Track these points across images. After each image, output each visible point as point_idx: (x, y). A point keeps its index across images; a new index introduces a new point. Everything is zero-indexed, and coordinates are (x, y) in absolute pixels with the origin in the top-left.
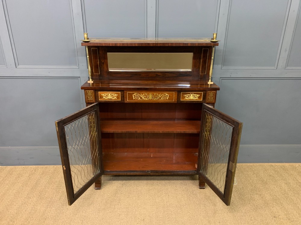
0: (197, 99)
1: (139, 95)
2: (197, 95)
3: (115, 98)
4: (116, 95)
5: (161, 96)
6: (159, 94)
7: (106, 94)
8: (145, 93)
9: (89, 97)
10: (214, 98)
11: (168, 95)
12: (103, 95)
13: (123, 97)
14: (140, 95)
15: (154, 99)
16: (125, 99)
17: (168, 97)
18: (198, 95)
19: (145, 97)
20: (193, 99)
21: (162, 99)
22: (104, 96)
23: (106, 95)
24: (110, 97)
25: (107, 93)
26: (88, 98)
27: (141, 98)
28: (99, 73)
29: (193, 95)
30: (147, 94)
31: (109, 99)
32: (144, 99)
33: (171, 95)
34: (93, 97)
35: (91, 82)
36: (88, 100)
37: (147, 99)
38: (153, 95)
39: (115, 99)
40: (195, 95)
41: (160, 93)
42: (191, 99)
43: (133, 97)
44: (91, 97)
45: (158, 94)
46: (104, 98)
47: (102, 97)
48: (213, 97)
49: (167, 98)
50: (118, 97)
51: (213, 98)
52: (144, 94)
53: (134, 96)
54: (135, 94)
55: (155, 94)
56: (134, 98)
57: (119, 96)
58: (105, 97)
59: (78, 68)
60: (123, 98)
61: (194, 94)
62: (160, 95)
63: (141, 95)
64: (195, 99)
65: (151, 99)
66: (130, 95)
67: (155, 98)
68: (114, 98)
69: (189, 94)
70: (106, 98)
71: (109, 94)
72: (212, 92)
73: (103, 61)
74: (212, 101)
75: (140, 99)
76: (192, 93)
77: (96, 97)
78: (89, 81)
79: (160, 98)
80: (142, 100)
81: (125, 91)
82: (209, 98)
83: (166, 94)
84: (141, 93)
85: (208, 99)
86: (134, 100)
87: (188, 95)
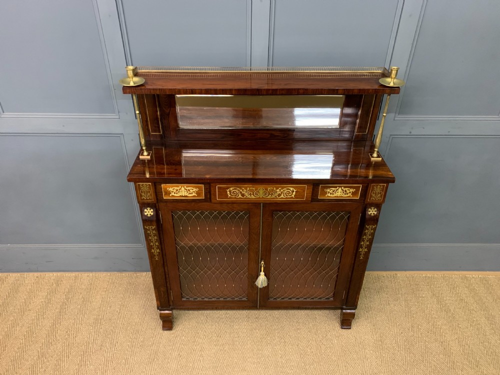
0: (349, 197)
1: (239, 190)
2: (349, 190)
3: (193, 194)
4: (195, 190)
5: (282, 192)
6: (277, 189)
7: (176, 188)
8: (249, 187)
9: (143, 194)
10: (381, 196)
11: (294, 190)
12: (171, 189)
13: (209, 192)
14: (241, 191)
15: (268, 197)
16: (212, 196)
17: (294, 193)
18: (352, 190)
19: (250, 194)
20: (342, 197)
21: (282, 196)
22: (172, 192)
23: (177, 190)
24: (183, 193)
25: (178, 187)
26: (141, 196)
27: (243, 195)
28: (160, 132)
29: (342, 190)
30: (254, 189)
31: (182, 196)
32: (249, 197)
33: (299, 190)
34: (151, 194)
35: (146, 156)
36: (142, 200)
37: (254, 197)
38: (266, 190)
39: (194, 196)
40: (347, 189)
41: (280, 187)
42: (338, 197)
43: (228, 193)
44: (149, 194)
45: (275, 189)
46: (173, 194)
47: (168, 193)
48: (380, 193)
49: (293, 196)
50: (198, 193)
51: (379, 195)
52: (248, 189)
53: (230, 191)
54: (231, 189)
55: (269, 189)
56: (229, 195)
57: (200, 191)
58: (175, 193)
59: (117, 117)
60: (208, 194)
61: (345, 187)
62: (280, 190)
63: (243, 190)
64: (346, 195)
65: (261, 197)
66: (221, 191)
67: (270, 196)
68: (191, 195)
69: (336, 187)
70: (176, 195)
71: (183, 189)
72: (380, 185)
73: (167, 111)
74: (378, 200)
75: (240, 196)
76: (339, 187)
77: (157, 193)
78: (142, 155)
79: (279, 195)
80: (246, 198)
81: (212, 184)
82: (374, 195)
83: (292, 189)
84: (243, 187)
85: (371, 196)
86: (230, 198)
87: (333, 189)
